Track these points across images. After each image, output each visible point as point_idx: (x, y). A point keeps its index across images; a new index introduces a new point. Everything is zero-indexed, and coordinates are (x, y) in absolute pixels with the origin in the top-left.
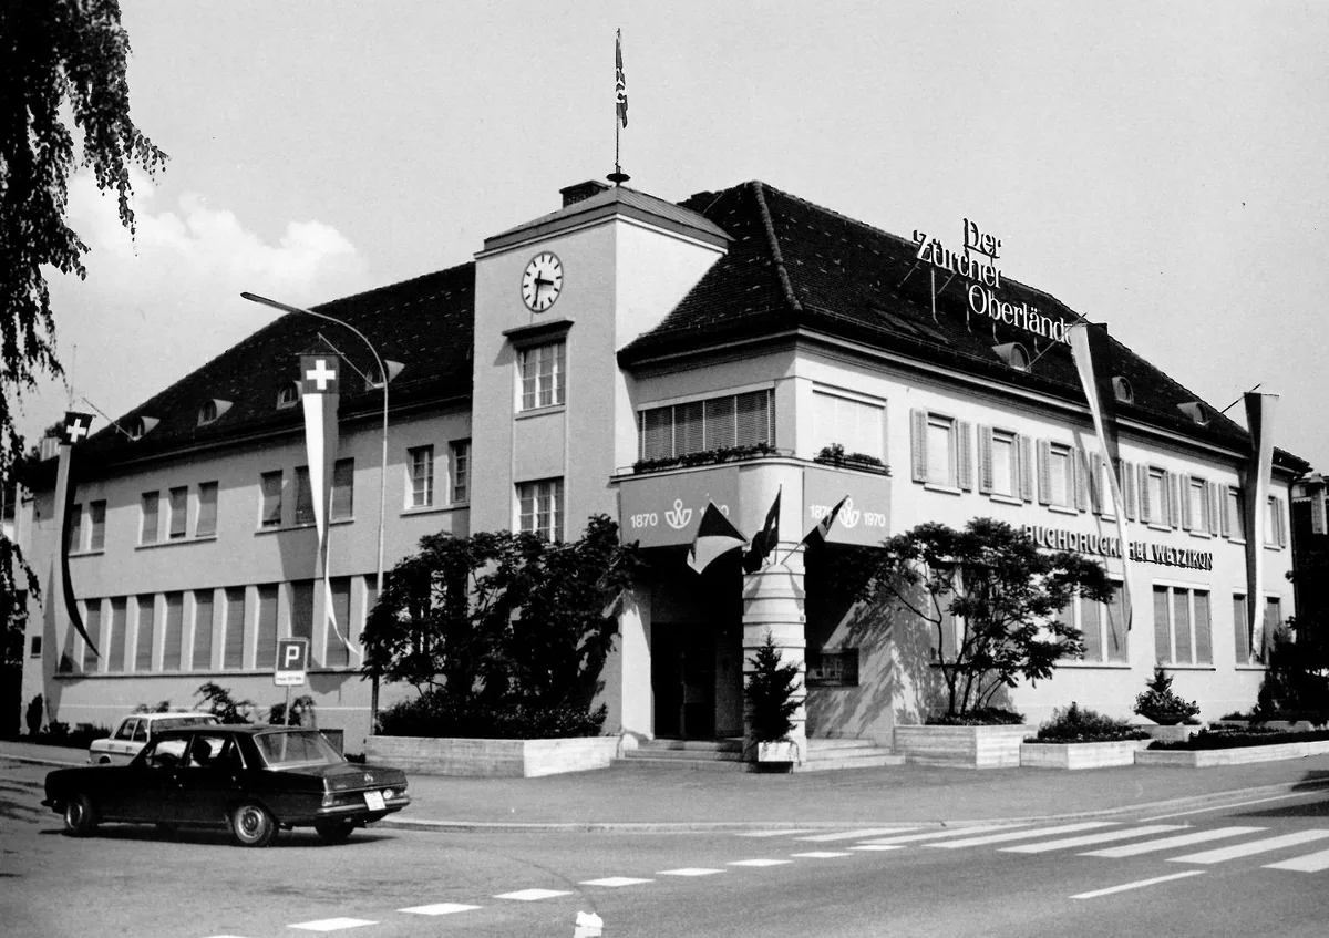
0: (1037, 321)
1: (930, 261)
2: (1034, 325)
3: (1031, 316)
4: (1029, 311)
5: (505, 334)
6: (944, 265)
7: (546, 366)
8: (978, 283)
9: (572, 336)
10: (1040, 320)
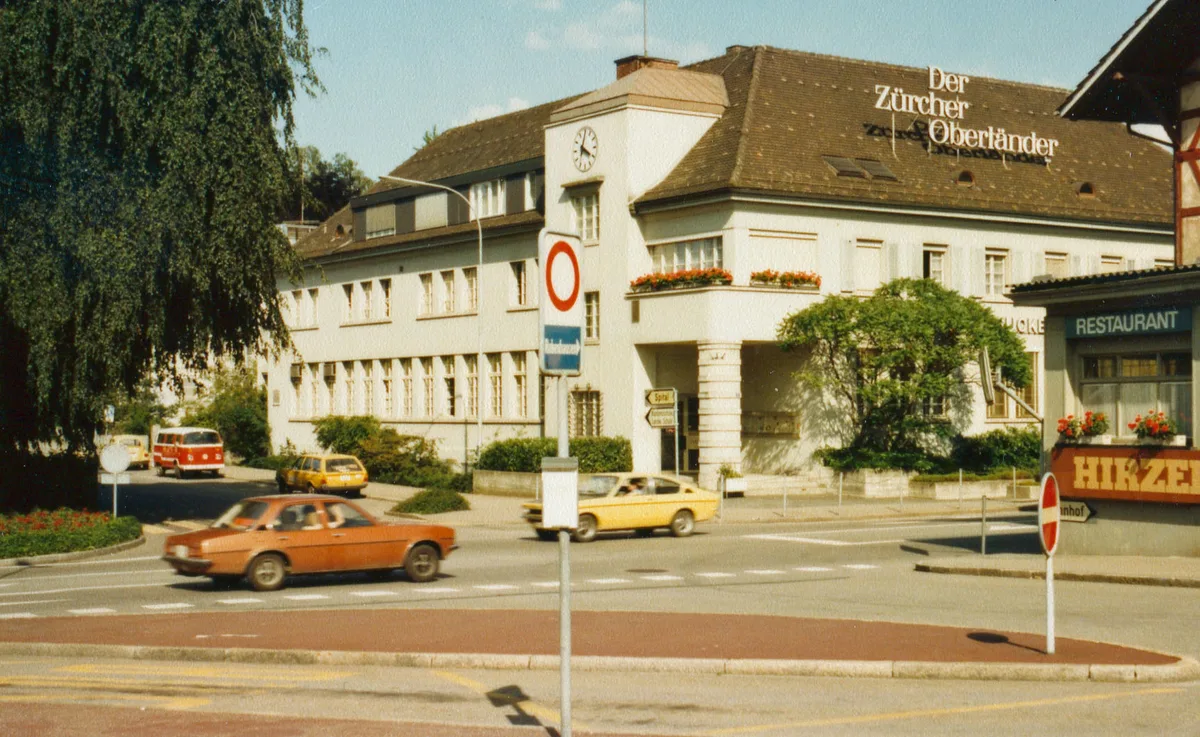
0: (1005, 139)
1: (889, 108)
2: (1001, 144)
3: (998, 136)
4: (995, 131)
5: (562, 186)
6: (904, 109)
7: (589, 210)
8: (939, 117)
9: (603, 191)
10: (1008, 137)
